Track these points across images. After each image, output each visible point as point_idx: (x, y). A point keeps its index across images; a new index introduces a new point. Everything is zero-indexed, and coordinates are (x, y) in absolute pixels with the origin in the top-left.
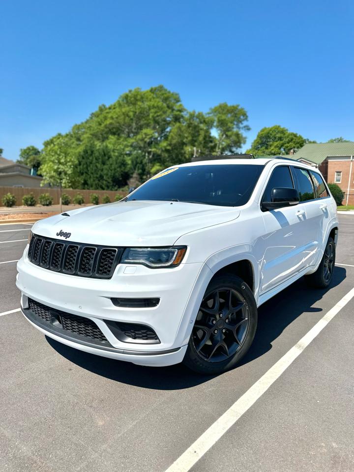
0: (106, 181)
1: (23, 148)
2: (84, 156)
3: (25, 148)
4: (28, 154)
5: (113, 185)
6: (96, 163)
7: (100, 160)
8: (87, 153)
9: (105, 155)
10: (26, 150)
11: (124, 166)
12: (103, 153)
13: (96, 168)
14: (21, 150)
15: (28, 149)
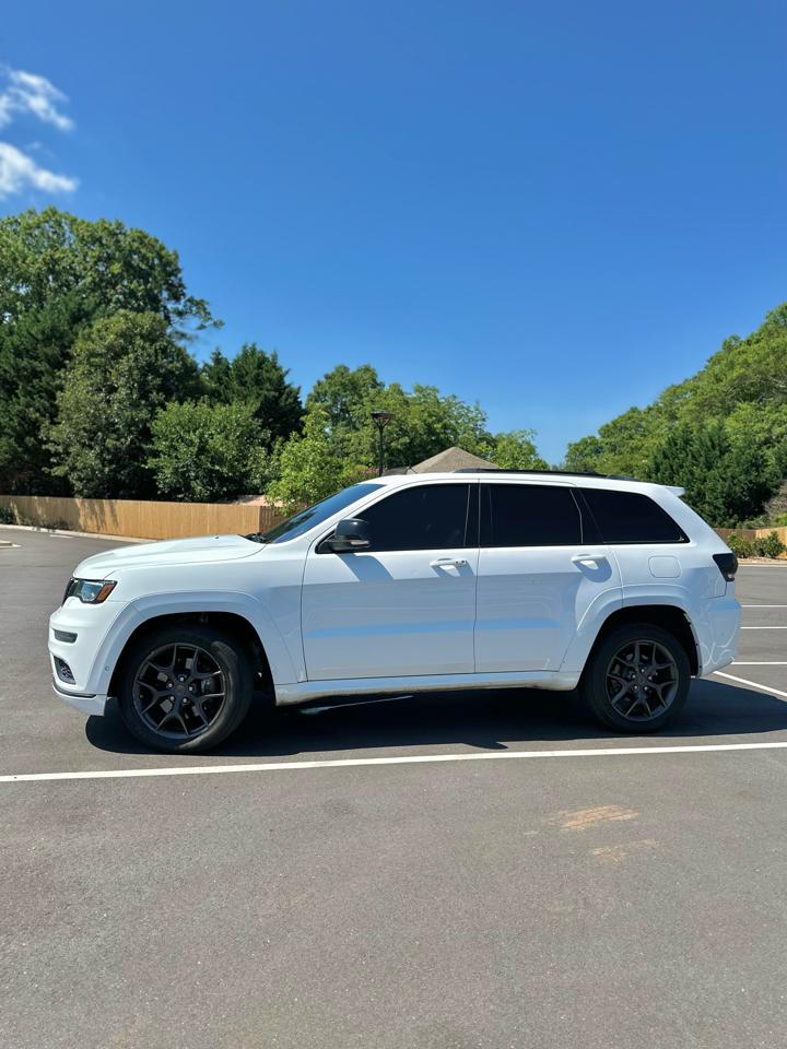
0: (709, 504)
1: (573, 443)
2: (668, 452)
3: (578, 441)
4: (581, 453)
5: (725, 514)
6: (693, 465)
7: (702, 459)
8: (676, 444)
9: (713, 447)
10: (579, 445)
11: (757, 470)
12: (709, 444)
13: (689, 476)
14: (570, 445)
15: (584, 442)
